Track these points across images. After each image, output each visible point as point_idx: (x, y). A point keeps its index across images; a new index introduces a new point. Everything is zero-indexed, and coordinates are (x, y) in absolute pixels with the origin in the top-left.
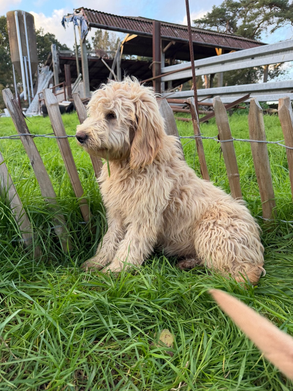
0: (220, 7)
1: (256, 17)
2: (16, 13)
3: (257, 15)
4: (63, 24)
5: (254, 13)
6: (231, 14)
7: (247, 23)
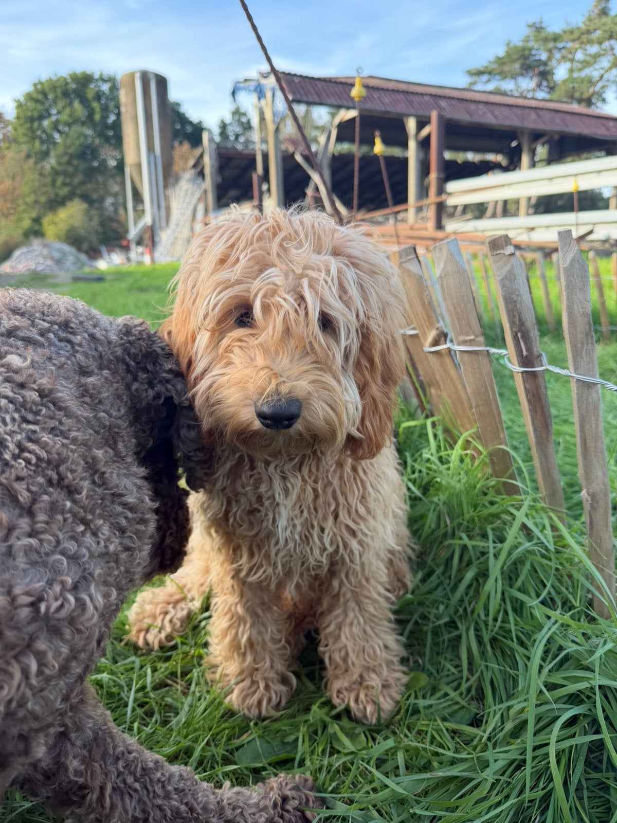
0: (520, 44)
1: (595, 62)
2: (138, 77)
3: (596, 57)
4: (234, 93)
5: (590, 55)
6: (544, 56)
7: (575, 75)
